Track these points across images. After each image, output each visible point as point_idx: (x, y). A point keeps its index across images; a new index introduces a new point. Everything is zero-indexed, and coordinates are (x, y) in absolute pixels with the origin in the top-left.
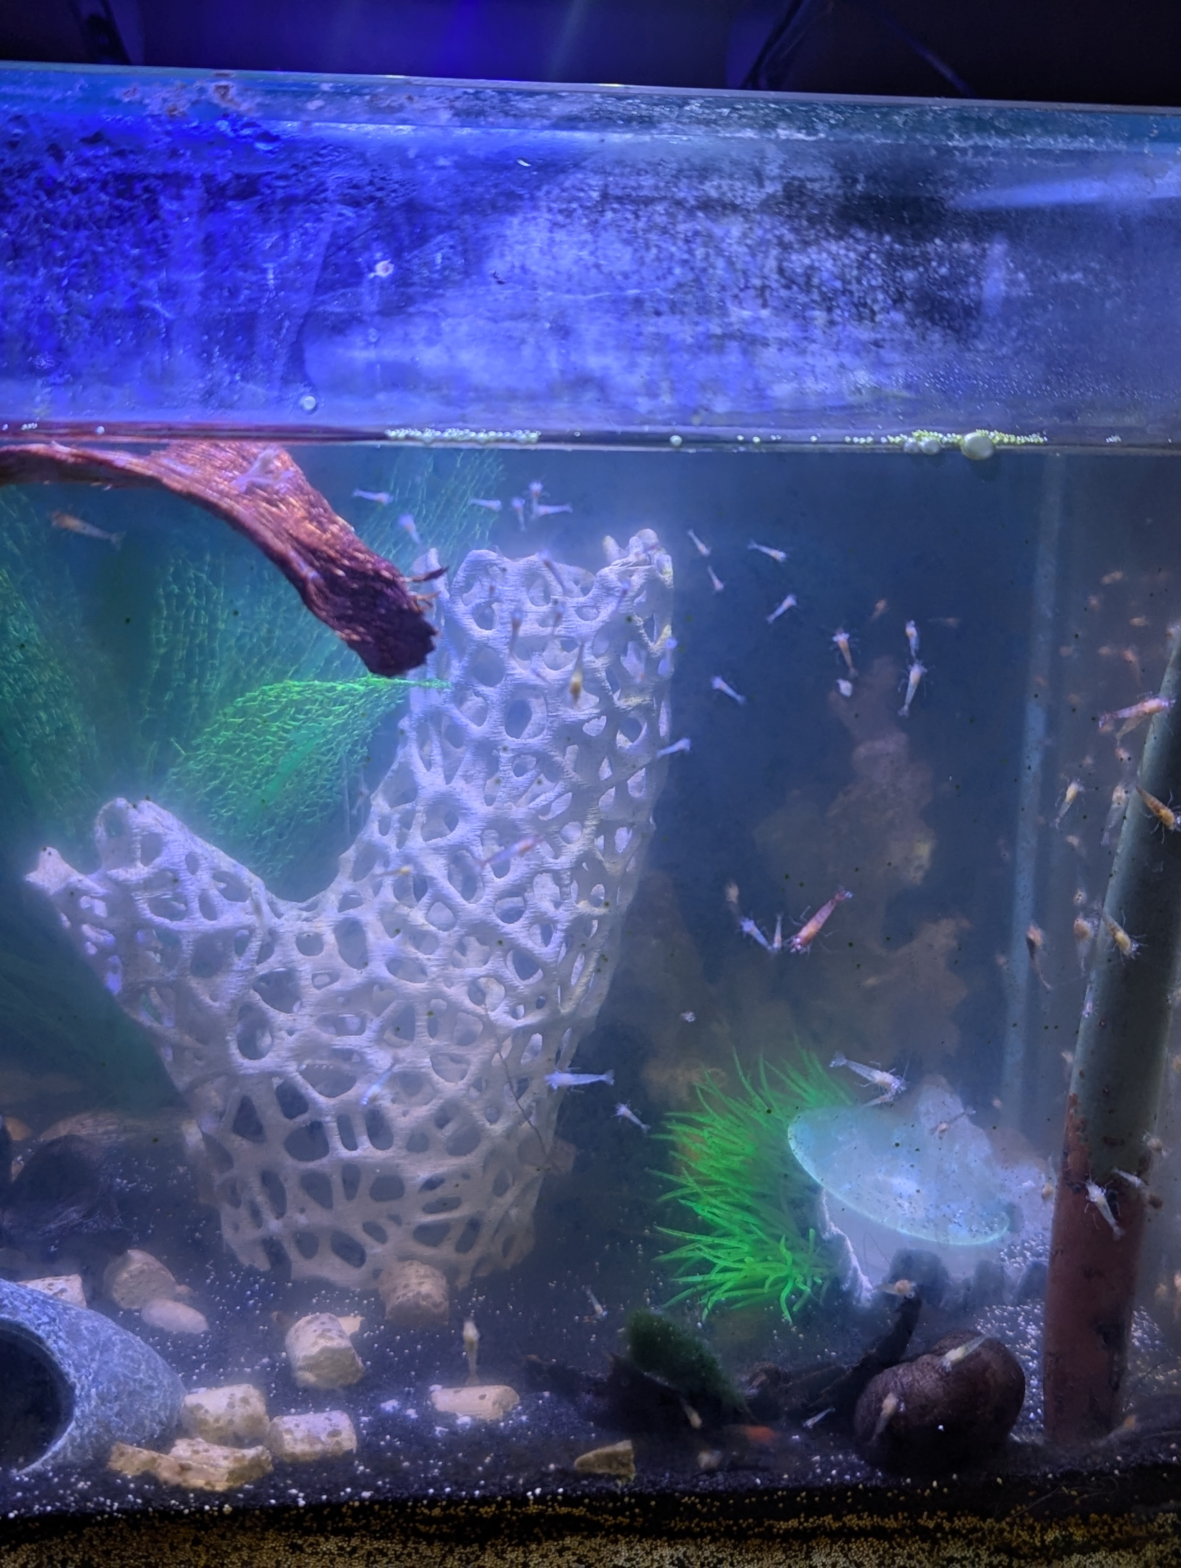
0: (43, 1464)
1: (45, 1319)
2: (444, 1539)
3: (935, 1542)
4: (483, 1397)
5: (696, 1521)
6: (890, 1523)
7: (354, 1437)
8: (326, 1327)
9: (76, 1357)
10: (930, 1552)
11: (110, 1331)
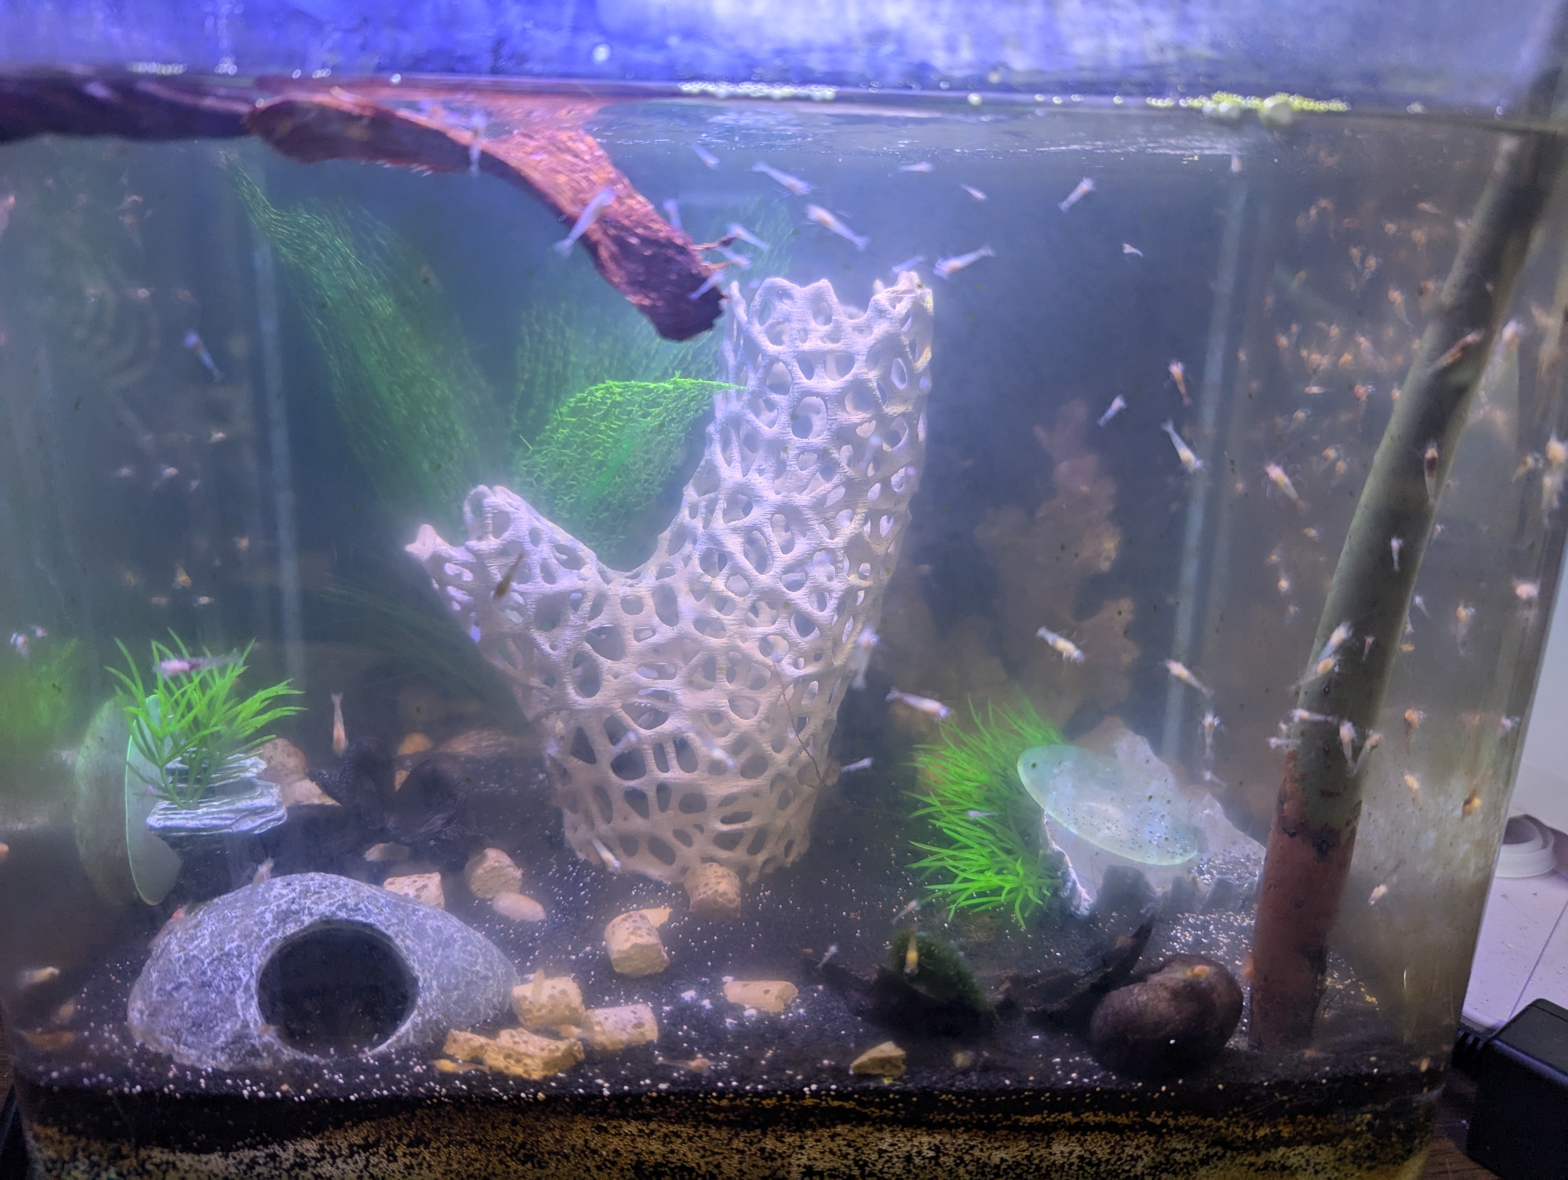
0: (388, 1047)
1: (395, 921)
2: (730, 1124)
3: (1161, 1136)
4: (767, 992)
5: (952, 1114)
6: (1122, 1120)
7: (656, 1028)
8: (637, 925)
9: (420, 953)
10: (1156, 1143)
11: (453, 930)
